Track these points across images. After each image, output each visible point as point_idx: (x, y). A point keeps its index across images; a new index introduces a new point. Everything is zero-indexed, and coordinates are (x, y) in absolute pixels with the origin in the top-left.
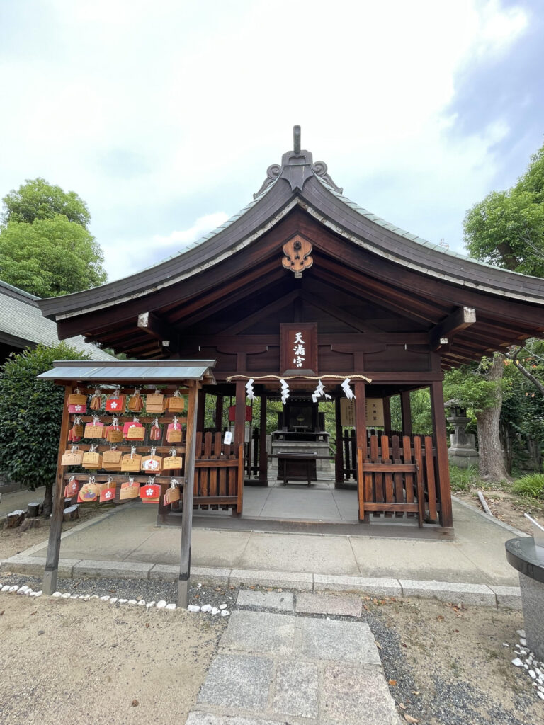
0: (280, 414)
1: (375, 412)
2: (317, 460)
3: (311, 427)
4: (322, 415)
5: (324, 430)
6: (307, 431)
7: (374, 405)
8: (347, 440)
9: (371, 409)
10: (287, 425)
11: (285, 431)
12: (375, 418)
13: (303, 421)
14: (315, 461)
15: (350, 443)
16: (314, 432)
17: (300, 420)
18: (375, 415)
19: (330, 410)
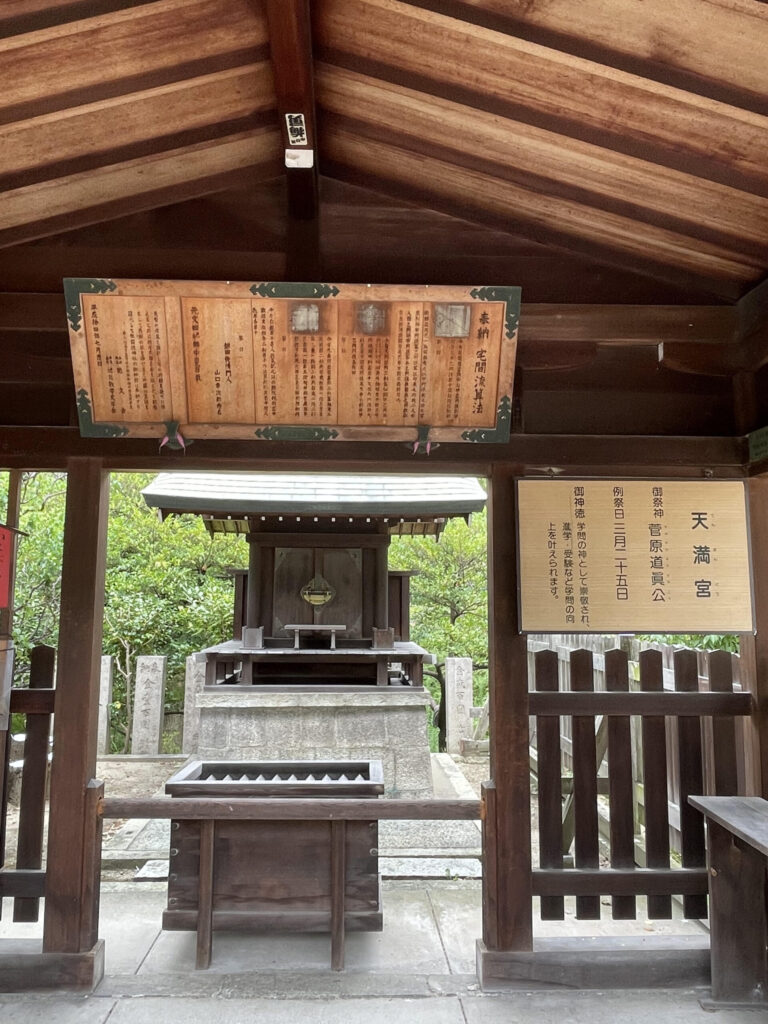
0: (241, 579)
1: (703, 554)
2: (383, 825)
3: (358, 626)
4: (399, 580)
5: (403, 634)
6: (339, 645)
7: (700, 519)
8: (549, 707)
9: (680, 541)
10: (263, 620)
11: (251, 644)
12: (703, 589)
13: (326, 605)
14: (370, 825)
15: (565, 723)
16: (369, 645)
17: (317, 600)
18: (703, 571)
19: (422, 565)
